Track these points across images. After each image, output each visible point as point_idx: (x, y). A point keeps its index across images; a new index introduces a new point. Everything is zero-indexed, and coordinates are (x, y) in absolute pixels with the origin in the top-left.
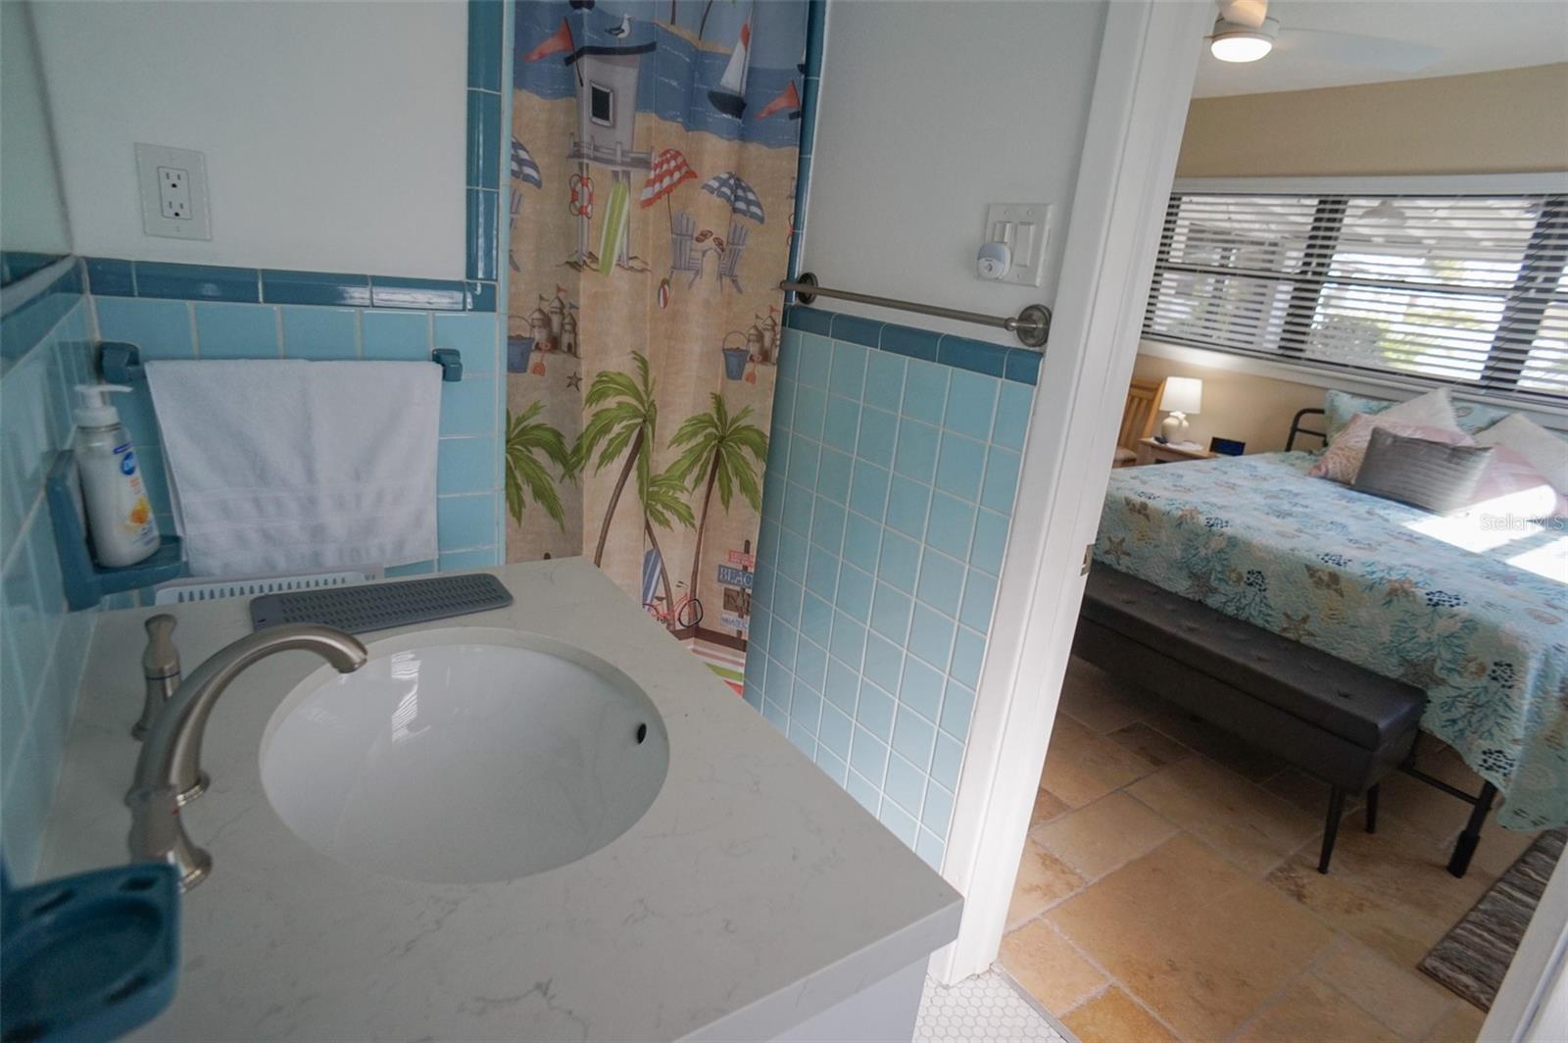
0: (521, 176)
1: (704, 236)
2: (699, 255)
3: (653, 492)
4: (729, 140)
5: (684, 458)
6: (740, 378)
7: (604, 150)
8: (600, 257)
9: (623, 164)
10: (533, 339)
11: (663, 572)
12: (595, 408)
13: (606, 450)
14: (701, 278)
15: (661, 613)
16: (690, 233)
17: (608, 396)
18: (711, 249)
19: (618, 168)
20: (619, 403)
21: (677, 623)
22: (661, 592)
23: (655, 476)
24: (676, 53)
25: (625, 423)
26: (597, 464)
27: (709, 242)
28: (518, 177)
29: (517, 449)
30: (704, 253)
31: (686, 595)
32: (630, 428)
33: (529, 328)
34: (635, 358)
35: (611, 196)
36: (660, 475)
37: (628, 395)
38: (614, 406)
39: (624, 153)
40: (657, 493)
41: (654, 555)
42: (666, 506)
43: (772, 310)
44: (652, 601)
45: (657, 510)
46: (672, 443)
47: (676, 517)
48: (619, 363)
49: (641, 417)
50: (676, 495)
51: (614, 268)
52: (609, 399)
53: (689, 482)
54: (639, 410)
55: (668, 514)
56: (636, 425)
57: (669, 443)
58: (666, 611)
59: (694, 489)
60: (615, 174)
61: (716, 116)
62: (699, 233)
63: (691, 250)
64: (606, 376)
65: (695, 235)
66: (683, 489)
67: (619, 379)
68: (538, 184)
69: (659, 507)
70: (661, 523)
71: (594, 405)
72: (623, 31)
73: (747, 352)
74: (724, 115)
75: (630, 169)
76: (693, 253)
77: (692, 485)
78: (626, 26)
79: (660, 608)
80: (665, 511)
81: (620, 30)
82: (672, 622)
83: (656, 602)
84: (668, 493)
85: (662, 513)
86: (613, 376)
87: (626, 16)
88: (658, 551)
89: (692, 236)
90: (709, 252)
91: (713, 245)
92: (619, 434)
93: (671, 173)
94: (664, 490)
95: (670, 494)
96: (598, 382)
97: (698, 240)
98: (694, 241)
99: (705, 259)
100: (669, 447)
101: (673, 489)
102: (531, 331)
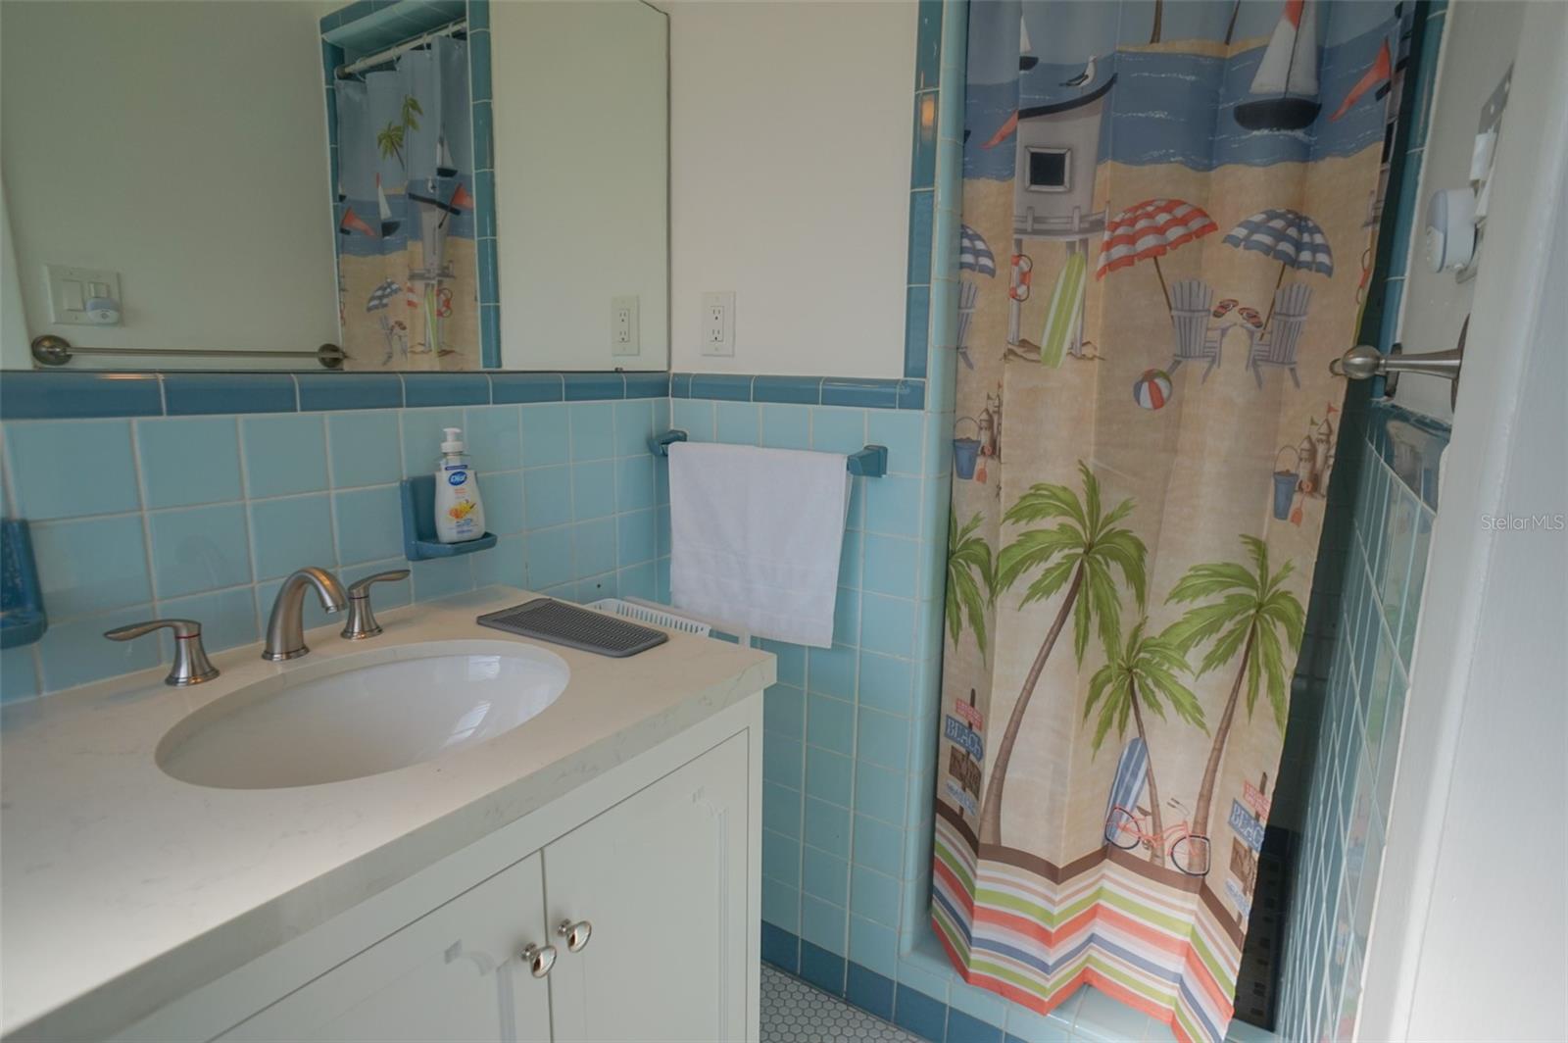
0: (977, 268)
1: (1224, 307)
2: (1215, 335)
3: (1143, 659)
4: (1265, 165)
5: (1186, 621)
6: (1285, 518)
7: (1052, 221)
8: (1044, 345)
9: (1082, 231)
10: (979, 442)
11: (1149, 773)
12: (1023, 526)
13: (1040, 582)
14: (1219, 365)
15: (1144, 832)
16: (1206, 307)
17: (1049, 514)
18: (1235, 324)
19: (1076, 238)
20: (1062, 526)
21: (1168, 859)
22: (1145, 802)
23: (1147, 638)
24: (1163, 75)
25: (1066, 551)
26: (1024, 597)
27: (1233, 316)
28: (974, 270)
29: (959, 562)
30: (1224, 332)
31: (1185, 822)
32: (1071, 558)
33: (977, 429)
34: (1081, 470)
35: (1063, 274)
36: (1153, 638)
37: (1072, 516)
38: (1055, 528)
39: (1082, 219)
40: (1149, 662)
41: (1140, 745)
42: (1157, 683)
43: (1330, 409)
44: (1132, 810)
45: (1147, 685)
46: (1172, 596)
47: (1170, 702)
48: (1060, 474)
49: (1081, 547)
50: (1171, 671)
51: (1063, 357)
52: (1049, 518)
53: (1195, 657)
54: (1081, 537)
55: (1160, 696)
56: (1078, 555)
57: (1167, 596)
58: (1151, 834)
59: (1203, 670)
60: (1071, 246)
61: (1244, 137)
62: (1218, 304)
63: (1208, 329)
64: (1045, 489)
65: (1212, 309)
66: (1183, 666)
67: (1062, 494)
68: (992, 273)
69: (1150, 681)
70: (1151, 705)
71: (1023, 522)
72: (1087, 77)
73: (1296, 476)
74: (1256, 133)
75: (1088, 236)
76: (1210, 334)
77: (1201, 664)
78: (1090, 71)
79: (1142, 824)
80: (1156, 690)
81: (1083, 77)
82: (1159, 853)
83: (1137, 814)
84: (1162, 665)
85: (1153, 692)
86: (1054, 490)
87: (1092, 58)
88: (1145, 743)
89: (1209, 310)
90: (1230, 331)
91: (1240, 319)
92: (1059, 565)
93: (1160, 231)
94: (1158, 659)
95: (1165, 668)
96: (1031, 495)
97: (1217, 315)
98: (1212, 317)
99: (1225, 340)
100: (1168, 600)
101: (1170, 662)
102: (979, 433)
